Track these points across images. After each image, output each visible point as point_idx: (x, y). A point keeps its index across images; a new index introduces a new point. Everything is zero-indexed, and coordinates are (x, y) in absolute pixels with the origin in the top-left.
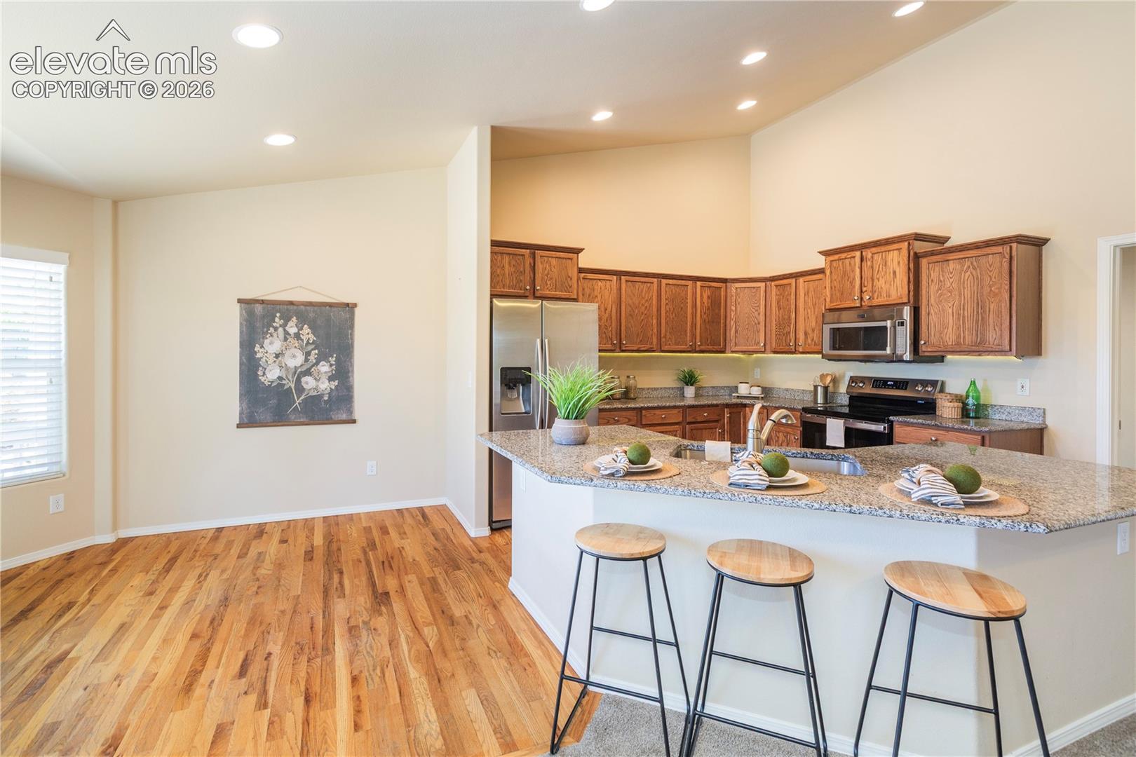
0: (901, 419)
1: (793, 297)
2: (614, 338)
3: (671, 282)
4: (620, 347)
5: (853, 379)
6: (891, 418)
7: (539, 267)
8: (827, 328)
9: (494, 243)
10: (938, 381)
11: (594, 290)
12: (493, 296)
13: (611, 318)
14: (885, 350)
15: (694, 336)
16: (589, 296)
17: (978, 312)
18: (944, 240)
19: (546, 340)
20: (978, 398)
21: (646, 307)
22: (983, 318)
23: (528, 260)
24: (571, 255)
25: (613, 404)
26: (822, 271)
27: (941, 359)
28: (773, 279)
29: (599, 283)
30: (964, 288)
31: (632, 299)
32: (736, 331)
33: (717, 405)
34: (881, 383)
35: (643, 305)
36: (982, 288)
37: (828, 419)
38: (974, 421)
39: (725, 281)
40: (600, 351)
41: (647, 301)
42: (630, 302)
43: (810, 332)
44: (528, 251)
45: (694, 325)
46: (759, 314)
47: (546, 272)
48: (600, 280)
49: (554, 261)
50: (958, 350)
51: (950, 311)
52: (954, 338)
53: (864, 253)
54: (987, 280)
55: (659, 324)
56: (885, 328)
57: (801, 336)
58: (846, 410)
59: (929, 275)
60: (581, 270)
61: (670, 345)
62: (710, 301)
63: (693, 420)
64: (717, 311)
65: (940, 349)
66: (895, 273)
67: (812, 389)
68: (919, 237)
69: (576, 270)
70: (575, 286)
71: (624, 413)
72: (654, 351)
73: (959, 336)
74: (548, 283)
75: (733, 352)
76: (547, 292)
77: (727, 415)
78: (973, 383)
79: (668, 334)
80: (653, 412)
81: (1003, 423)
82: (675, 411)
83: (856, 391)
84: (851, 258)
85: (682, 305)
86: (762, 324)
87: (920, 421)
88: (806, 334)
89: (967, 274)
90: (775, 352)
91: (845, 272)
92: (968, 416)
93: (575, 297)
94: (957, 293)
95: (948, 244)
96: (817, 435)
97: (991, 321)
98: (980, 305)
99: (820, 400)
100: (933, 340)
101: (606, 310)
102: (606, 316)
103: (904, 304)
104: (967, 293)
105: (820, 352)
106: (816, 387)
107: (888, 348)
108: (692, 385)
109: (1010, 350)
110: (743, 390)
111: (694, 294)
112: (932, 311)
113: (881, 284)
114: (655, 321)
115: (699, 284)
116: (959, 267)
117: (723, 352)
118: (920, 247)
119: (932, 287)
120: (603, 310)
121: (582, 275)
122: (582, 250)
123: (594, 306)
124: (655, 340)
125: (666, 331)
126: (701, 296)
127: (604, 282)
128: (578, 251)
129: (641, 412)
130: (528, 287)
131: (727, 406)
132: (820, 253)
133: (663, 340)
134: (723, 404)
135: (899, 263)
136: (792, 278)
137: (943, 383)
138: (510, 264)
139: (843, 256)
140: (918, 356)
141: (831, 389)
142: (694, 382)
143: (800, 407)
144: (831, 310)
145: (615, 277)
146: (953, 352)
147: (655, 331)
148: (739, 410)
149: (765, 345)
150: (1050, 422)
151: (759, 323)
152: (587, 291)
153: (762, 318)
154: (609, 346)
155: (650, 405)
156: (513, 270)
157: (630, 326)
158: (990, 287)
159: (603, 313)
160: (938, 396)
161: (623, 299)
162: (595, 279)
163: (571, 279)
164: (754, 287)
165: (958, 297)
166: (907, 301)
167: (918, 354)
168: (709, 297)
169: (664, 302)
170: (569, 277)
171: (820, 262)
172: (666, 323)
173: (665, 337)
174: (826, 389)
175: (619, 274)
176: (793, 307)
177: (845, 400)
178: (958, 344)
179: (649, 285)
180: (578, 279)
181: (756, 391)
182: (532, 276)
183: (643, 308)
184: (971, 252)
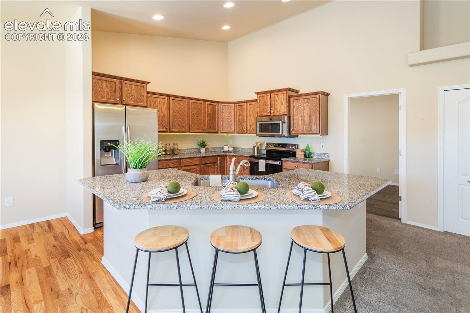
0: (285, 159)
1: (245, 110)
2: (166, 126)
3: (194, 101)
4: (170, 131)
5: (268, 144)
6: (282, 159)
7: (125, 89)
8: (258, 123)
9: (94, 74)
10: (296, 144)
11: (156, 103)
12: (94, 102)
13: (165, 117)
14: (279, 132)
15: (204, 125)
16: (153, 105)
17: (309, 119)
18: (298, 91)
19: (128, 127)
20: (309, 151)
21: (182, 112)
22: (311, 122)
23: (118, 86)
24: (143, 85)
25: (167, 157)
26: (256, 101)
27: (297, 136)
28: (237, 103)
29: (159, 100)
30: (305, 110)
31: (175, 108)
32: (223, 124)
33: (215, 156)
34: (277, 145)
35: (181, 111)
36: (311, 110)
37: (259, 160)
38: (308, 159)
39: (218, 102)
40: (159, 132)
41: (183, 109)
42: (175, 109)
43: (252, 125)
44: (118, 80)
45: (204, 121)
46: (232, 117)
47: (129, 92)
48: (159, 98)
49: (133, 87)
50: (303, 133)
51: (301, 118)
52: (302, 128)
53: (271, 95)
54: (312, 107)
55: (189, 120)
56: (279, 124)
57: (248, 127)
58: (265, 156)
59: (293, 105)
60: (149, 93)
61: (194, 129)
62: (211, 111)
63: (205, 163)
64: (214, 115)
65: (297, 132)
66: (282, 103)
67: (253, 148)
68: (290, 90)
69: (146, 93)
70: (145, 100)
71: (172, 161)
72: (186, 132)
73: (303, 128)
74: (130, 97)
75: (221, 133)
76: (129, 102)
77: (219, 160)
78: (308, 145)
79: (193, 124)
80: (186, 160)
81: (317, 159)
82: (197, 159)
83: (269, 148)
84: (266, 96)
85: (199, 112)
86: (233, 121)
87: (292, 160)
88: (250, 126)
89: (306, 104)
90: (238, 133)
91: (264, 101)
92: (306, 157)
93: (146, 106)
94: (303, 111)
95: (299, 93)
96: (255, 167)
97: (314, 122)
98: (310, 117)
99: (256, 152)
100: (295, 129)
101: (162, 112)
102: (163, 115)
103: (285, 115)
104: (306, 111)
105: (256, 133)
106: (254, 147)
107: (280, 132)
108: (204, 147)
109: (320, 133)
110: (226, 149)
111: (205, 107)
112: (295, 118)
113: (277, 107)
114: (186, 119)
115: (206, 103)
116: (303, 102)
117: (217, 133)
118: (291, 93)
119: (295, 109)
120: (161, 113)
121: (149, 95)
122: (149, 83)
123: (156, 110)
124: (187, 128)
125: (192, 123)
126: (208, 109)
127: (161, 99)
128: (147, 83)
129: (180, 160)
130: (118, 99)
131: (219, 156)
132: (255, 93)
133: (190, 127)
134: (218, 155)
135: (283, 99)
136: (245, 103)
137: (298, 145)
138: (107, 86)
139: (264, 95)
140: (290, 135)
141: (259, 148)
142: (205, 146)
143: (249, 156)
144: (259, 116)
145: (167, 97)
146: (302, 134)
147: (187, 123)
148: (224, 157)
149: (234, 130)
150: (331, 159)
151: (232, 121)
152: (152, 103)
153: (233, 119)
154: (164, 130)
155: (184, 157)
156: (109, 89)
157: (175, 121)
158: (313, 110)
159: (161, 114)
160: (297, 150)
161: (171, 108)
162: (156, 98)
163: (143, 97)
164: (230, 106)
165: (303, 113)
166: (286, 114)
167: (290, 134)
168: (211, 109)
169: (191, 110)
170: (142, 95)
171: (255, 97)
172: (192, 120)
173: (191, 126)
174: (258, 148)
175: (169, 96)
176: (245, 114)
177: (264, 152)
178: (303, 130)
179: (183, 102)
180: (147, 97)
181: (231, 149)
182: (121, 93)
183: (181, 112)
184: (307, 96)
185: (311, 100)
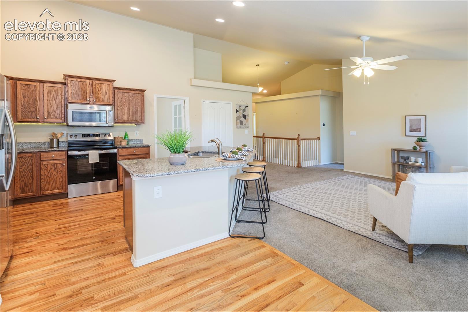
1: (38, 92)
8: (70, 111)
17: (134, 111)
22: (136, 113)
28: (18, 79)
30: (130, 102)
36: (135, 103)
43: (52, 112)
50: (128, 122)
51: (125, 109)
52: (127, 118)
54: (137, 101)
59: (117, 96)
65: (122, 122)
66: (106, 93)
73: (128, 118)
84: (83, 82)
88: (49, 113)
89: (131, 98)
91: (79, 87)
94: (127, 104)
97: (138, 113)
100: (119, 118)
104: (131, 104)
112: (118, 109)
113: (100, 96)
116: (128, 95)
119: (119, 100)
135: (108, 89)
139: (79, 80)
144: (72, 103)
158: (138, 103)
165: (127, 105)
178: (128, 120)
184: (131, 91)
185: (136, 95)
